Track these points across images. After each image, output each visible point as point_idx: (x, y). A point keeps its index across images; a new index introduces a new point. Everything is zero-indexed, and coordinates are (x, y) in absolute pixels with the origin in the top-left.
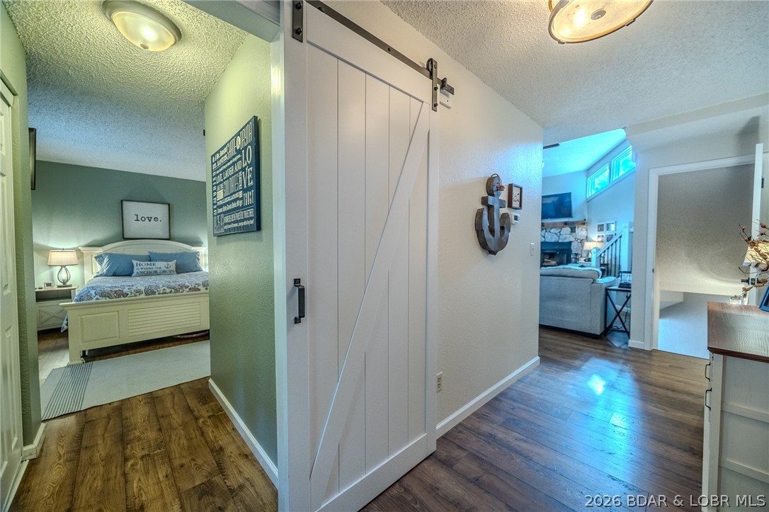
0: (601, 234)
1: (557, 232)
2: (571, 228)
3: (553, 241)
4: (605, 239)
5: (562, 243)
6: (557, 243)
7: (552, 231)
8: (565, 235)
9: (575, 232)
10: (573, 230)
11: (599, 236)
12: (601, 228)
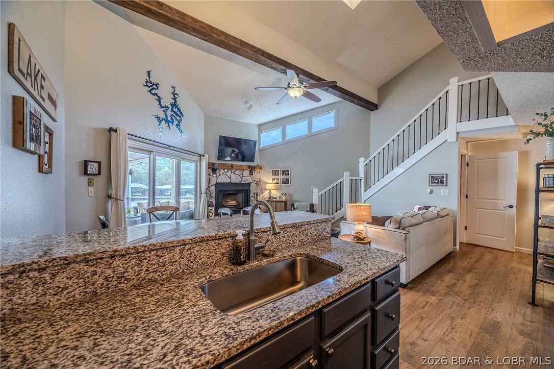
0: (276, 177)
1: (240, 174)
2: (250, 171)
3: (238, 181)
4: (280, 181)
5: (243, 183)
6: (240, 184)
7: (237, 172)
8: (246, 177)
9: (252, 175)
10: (251, 173)
11: (273, 179)
12: (275, 173)
